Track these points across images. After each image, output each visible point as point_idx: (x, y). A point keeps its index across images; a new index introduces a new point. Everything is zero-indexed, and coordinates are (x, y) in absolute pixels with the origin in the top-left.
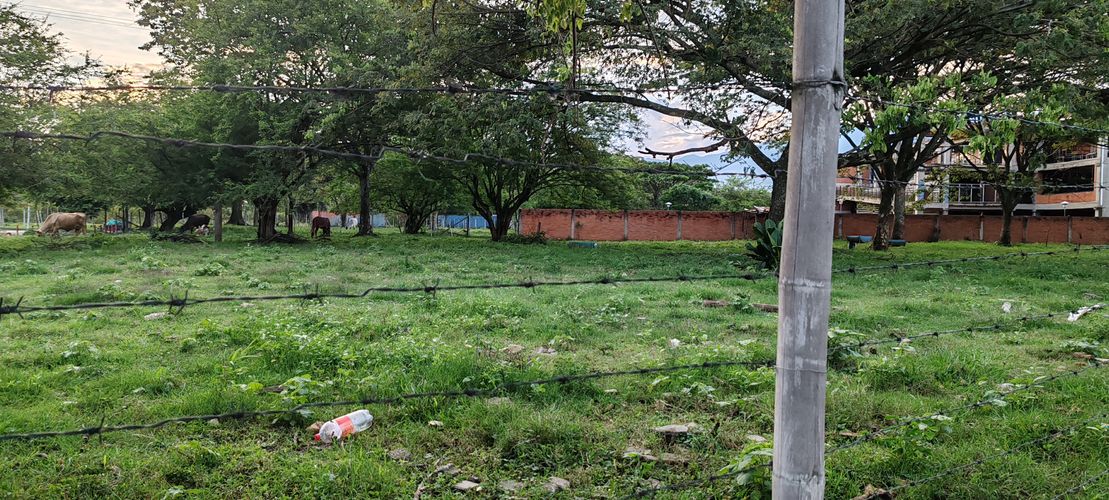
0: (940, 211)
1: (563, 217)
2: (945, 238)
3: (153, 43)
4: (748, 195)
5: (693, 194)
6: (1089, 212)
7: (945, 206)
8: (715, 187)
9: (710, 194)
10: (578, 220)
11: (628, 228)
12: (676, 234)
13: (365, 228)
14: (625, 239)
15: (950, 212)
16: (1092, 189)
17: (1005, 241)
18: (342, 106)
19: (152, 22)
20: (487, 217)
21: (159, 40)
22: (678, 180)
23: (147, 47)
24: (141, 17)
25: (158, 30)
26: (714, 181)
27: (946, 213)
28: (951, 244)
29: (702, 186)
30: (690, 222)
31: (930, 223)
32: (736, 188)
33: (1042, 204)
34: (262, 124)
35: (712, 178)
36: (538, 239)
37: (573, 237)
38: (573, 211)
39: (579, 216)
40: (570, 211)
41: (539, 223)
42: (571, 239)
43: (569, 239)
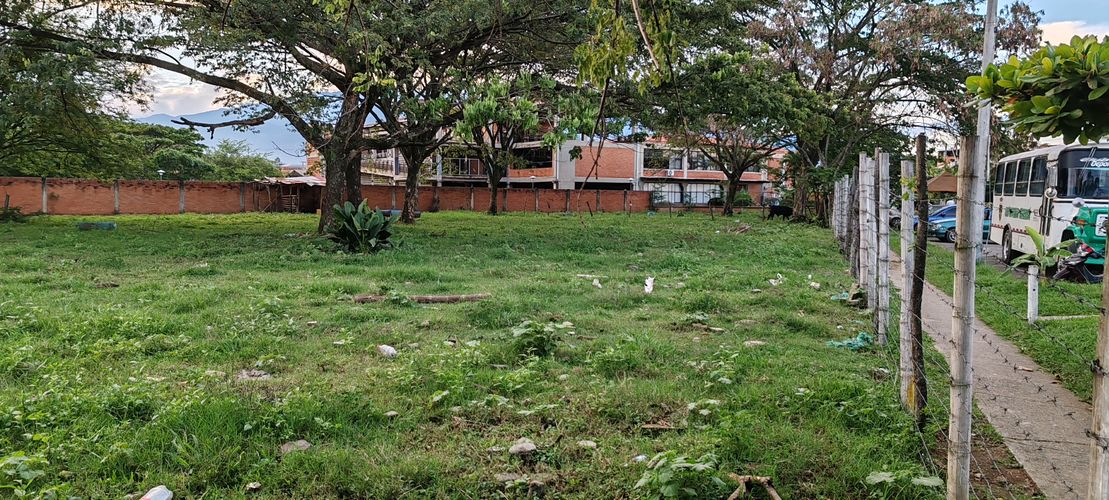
0: (435, 183)
1: (29, 187)
2: (444, 209)
4: (243, 162)
5: (183, 160)
6: (548, 186)
7: (438, 177)
8: (205, 152)
9: (201, 160)
10: (51, 190)
11: (119, 198)
12: (178, 206)
14: (116, 213)
15: (445, 183)
16: (550, 165)
17: (493, 211)
22: (161, 144)
26: (203, 146)
27: (440, 185)
28: (450, 214)
29: (190, 152)
30: (194, 192)
31: (430, 194)
32: (229, 155)
33: (513, 177)
35: (200, 142)
36: (9, 216)
37: (45, 211)
38: (43, 179)
39: (52, 186)
40: (39, 180)
41: (8, 196)
42: (43, 213)
43: (40, 213)
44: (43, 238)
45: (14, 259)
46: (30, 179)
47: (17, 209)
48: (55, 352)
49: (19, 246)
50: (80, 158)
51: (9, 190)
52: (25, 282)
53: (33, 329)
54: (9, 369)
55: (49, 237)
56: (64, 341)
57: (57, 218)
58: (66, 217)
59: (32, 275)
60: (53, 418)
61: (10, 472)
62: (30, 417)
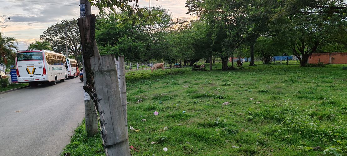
1: (326, 56)
3: (189, 12)
10: (332, 56)
13: (252, 64)
18: (254, 25)
19: (188, 5)
20: (299, 58)
21: (191, 10)
23: (187, 13)
24: (186, 5)
25: (190, 8)
34: (228, 33)
36: (320, 65)
37: (330, 63)
38: (330, 53)
39: (333, 55)
40: (329, 53)
41: (320, 59)
42: (330, 64)
43: (329, 64)
44: (331, 72)
45: (324, 79)
46: (326, 53)
47: (322, 63)
48: (340, 112)
49: (324, 75)
50: (342, 46)
51: (320, 57)
52: (328, 87)
53: (332, 103)
54: (326, 116)
55: (333, 72)
56: (343, 108)
57: (334, 65)
58: (337, 65)
59: (329, 85)
60: (342, 136)
61: (331, 152)
62: (335, 134)
